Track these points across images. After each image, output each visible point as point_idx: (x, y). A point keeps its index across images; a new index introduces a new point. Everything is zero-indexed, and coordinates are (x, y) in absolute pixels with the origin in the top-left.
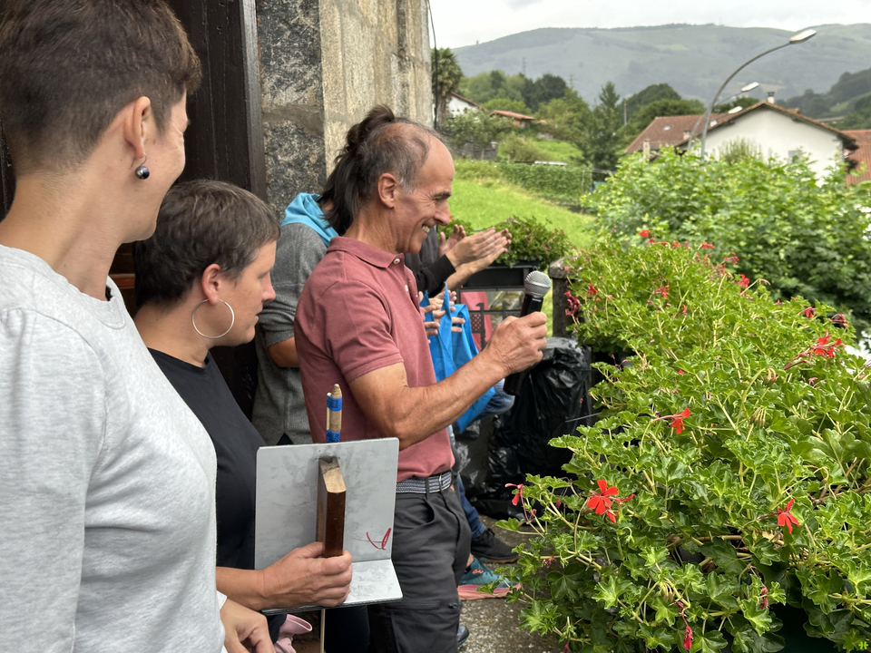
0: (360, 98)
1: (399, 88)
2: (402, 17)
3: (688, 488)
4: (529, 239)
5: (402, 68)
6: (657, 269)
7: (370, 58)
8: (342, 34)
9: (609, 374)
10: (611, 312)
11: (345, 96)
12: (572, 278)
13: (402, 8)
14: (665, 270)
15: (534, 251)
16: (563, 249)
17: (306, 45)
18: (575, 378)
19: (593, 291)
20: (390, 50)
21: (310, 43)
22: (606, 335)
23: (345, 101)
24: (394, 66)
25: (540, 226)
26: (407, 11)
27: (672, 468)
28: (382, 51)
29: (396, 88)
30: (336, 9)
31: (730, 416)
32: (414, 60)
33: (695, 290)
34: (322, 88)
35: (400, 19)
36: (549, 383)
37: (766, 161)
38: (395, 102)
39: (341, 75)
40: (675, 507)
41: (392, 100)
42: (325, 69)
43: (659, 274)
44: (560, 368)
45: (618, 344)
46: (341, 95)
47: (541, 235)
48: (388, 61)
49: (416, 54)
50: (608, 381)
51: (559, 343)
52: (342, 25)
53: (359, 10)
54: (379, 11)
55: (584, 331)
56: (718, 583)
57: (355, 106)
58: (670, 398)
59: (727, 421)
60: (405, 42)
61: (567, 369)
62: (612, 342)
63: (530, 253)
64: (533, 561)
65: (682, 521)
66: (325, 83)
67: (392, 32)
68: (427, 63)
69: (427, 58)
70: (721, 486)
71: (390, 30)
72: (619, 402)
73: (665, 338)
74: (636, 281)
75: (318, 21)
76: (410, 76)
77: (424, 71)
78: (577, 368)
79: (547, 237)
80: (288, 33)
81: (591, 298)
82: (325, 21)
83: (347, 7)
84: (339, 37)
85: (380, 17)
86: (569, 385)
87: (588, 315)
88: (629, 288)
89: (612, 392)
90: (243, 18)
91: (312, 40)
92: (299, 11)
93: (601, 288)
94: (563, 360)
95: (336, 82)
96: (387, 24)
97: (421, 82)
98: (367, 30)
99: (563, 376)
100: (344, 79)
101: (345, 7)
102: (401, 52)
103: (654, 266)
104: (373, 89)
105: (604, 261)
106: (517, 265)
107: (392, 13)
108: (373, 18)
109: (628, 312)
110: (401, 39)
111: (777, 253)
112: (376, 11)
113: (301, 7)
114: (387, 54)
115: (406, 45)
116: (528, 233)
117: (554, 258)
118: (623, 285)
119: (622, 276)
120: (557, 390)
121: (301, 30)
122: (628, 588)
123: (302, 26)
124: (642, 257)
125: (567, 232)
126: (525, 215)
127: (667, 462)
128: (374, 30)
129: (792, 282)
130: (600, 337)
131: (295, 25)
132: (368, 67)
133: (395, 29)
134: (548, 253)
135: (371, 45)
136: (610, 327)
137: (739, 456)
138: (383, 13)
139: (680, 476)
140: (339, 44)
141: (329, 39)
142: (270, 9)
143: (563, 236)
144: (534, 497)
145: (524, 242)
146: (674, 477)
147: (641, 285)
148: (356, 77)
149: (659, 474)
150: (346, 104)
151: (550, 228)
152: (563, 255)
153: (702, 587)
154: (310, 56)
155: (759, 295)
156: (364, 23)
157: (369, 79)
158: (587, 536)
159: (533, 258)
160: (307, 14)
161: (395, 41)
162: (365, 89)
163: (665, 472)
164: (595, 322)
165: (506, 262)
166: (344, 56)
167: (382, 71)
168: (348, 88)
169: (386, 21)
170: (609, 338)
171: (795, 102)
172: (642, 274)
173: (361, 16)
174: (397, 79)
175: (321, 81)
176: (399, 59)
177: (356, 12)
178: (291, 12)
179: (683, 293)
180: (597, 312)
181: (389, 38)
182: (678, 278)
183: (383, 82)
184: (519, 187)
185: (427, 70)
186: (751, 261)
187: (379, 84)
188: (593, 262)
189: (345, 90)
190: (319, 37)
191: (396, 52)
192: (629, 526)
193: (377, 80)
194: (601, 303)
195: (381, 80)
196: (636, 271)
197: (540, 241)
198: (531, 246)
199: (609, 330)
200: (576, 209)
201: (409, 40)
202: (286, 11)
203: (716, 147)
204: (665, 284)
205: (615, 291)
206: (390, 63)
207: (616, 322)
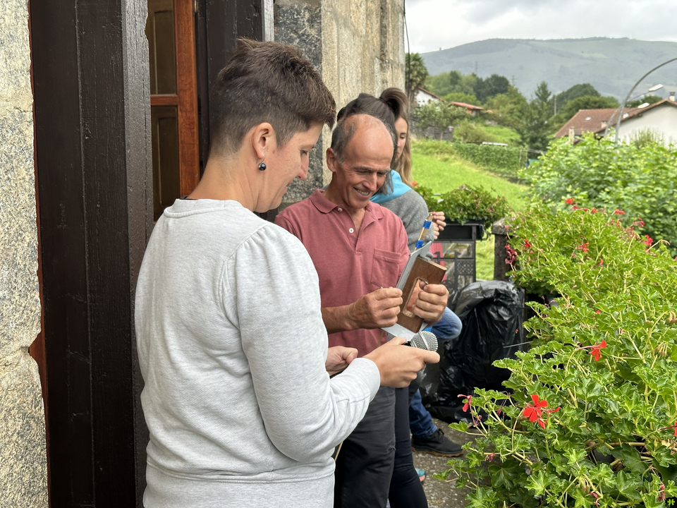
0: (350, 91)
1: (379, 84)
2: (384, 29)
3: (603, 403)
4: (477, 203)
5: (382, 68)
6: (579, 230)
7: (359, 60)
8: (338, 42)
9: (540, 311)
10: (542, 263)
11: (339, 90)
12: (511, 234)
13: (385, 22)
14: (586, 231)
15: (481, 212)
16: (504, 212)
17: (310, 50)
18: (511, 313)
19: (528, 245)
20: (374, 54)
21: (314, 48)
22: (537, 280)
23: (339, 93)
24: (377, 67)
25: (486, 193)
26: (388, 24)
27: (591, 388)
28: (368, 55)
29: (377, 84)
30: (334, 23)
31: (638, 348)
32: (392, 63)
33: (609, 247)
35: (383, 31)
36: (490, 316)
37: (667, 147)
39: (336, 73)
40: (592, 418)
42: (324, 68)
43: (581, 234)
44: (499, 304)
45: (547, 288)
46: (335, 88)
47: (487, 200)
48: (372, 63)
49: (394, 57)
50: (538, 317)
51: (500, 285)
52: (338, 35)
53: (352, 23)
54: (367, 24)
55: (520, 276)
56: (625, 480)
57: (346, 98)
58: (590, 332)
59: (636, 352)
60: (386, 49)
61: (505, 306)
62: (542, 286)
63: (478, 214)
64: (478, 456)
65: (597, 430)
67: (376, 40)
68: (402, 65)
69: (402, 61)
70: (630, 404)
71: (375, 39)
72: (547, 333)
73: (585, 284)
74: (562, 239)
75: (321, 32)
76: (388, 75)
77: (400, 71)
78: (513, 306)
79: (492, 201)
80: (298, 41)
81: (526, 251)
82: (326, 32)
83: (342, 21)
84: (336, 44)
85: (368, 29)
86: (506, 319)
87: (523, 264)
88: (556, 244)
89: (541, 325)
90: (264, 29)
91: (315, 46)
92: (306, 24)
93: (534, 243)
94: (502, 299)
95: (332, 79)
96: (373, 35)
97: (397, 79)
98: (357, 39)
99: (502, 311)
100: (339, 76)
101: (341, 21)
102: (382, 56)
103: (577, 227)
104: (360, 85)
105: (537, 222)
106: (467, 223)
107: (376, 26)
108: (362, 30)
109: (556, 262)
110: (383, 46)
111: (675, 219)
112: (364, 24)
113: (308, 21)
114: (371, 58)
115: (387, 51)
116: (476, 198)
117: (496, 218)
118: (552, 241)
119: (551, 234)
120: (497, 322)
121: (307, 38)
122: (554, 481)
123: (308, 36)
124: (567, 220)
125: (507, 198)
126: (474, 184)
127: (587, 382)
128: (363, 39)
130: (533, 281)
131: (303, 35)
132: (357, 67)
133: (379, 39)
134: (492, 215)
135: (360, 50)
136: (541, 274)
137: (645, 380)
138: (370, 26)
139: (597, 394)
140: (336, 50)
141: (328, 46)
142: (284, 23)
143: (504, 201)
144: (480, 406)
145: (473, 206)
146: (592, 395)
147: (566, 241)
148: (347, 75)
149: (580, 392)
150: (339, 96)
151: (494, 195)
152: (504, 216)
153: (613, 482)
154: (314, 59)
155: (661, 252)
156: (355, 33)
157: (358, 77)
158: (522, 438)
159: (480, 218)
160: (312, 27)
161: (379, 48)
162: (354, 84)
163: (585, 391)
164: (528, 270)
165: (458, 221)
166: (339, 58)
167: (367, 71)
168: (341, 84)
169: (372, 32)
170: (540, 283)
172: (567, 233)
173: (353, 28)
174: (378, 76)
176: (381, 62)
177: (350, 25)
178: (300, 24)
179: (600, 249)
180: (530, 262)
181: (374, 45)
182: (596, 237)
183: (368, 79)
184: (469, 162)
185: (402, 70)
186: (653, 225)
187: (365, 81)
188: (527, 223)
189: (339, 85)
190: (320, 44)
191: (379, 56)
192: (555, 432)
193: (363, 77)
194: (534, 255)
195: (366, 77)
196: (563, 231)
197: (486, 205)
198: (478, 209)
199: (540, 276)
200: (514, 180)
201: (389, 47)
202: (296, 24)
204: (585, 241)
205: (545, 246)
206: (374, 64)
207: (546, 270)
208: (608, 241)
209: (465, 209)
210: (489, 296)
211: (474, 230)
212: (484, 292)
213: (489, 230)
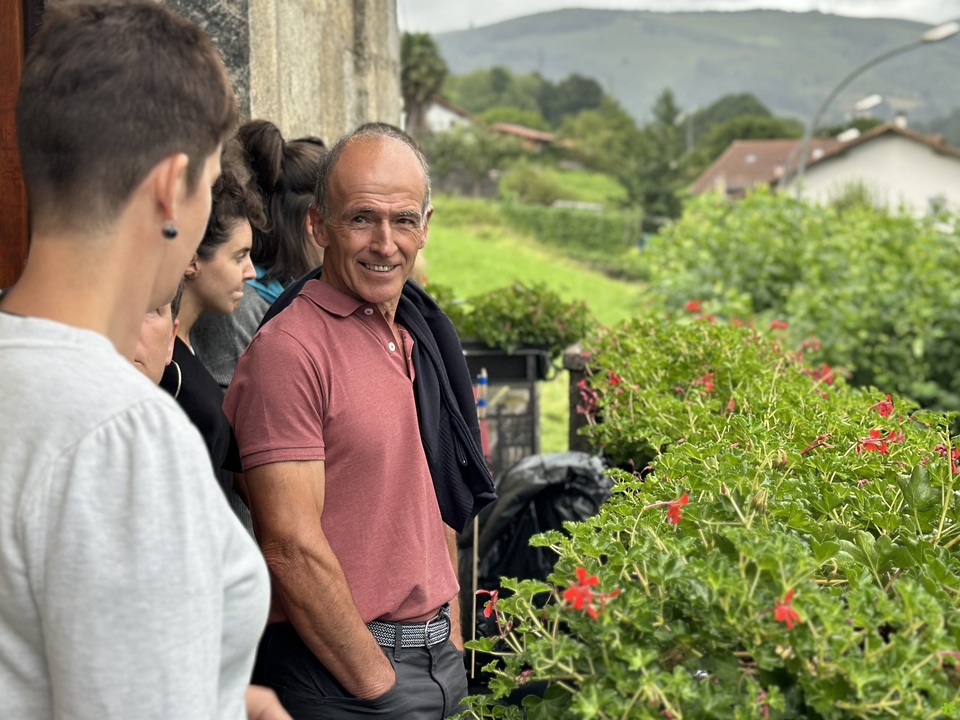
1: (354, 96)
3: (684, 586)
4: (535, 313)
5: (359, 70)
6: (700, 353)
8: (278, 25)
10: (639, 409)
11: (280, 109)
12: (594, 366)
14: (711, 354)
15: (543, 330)
16: (584, 329)
17: (228, 41)
19: (615, 380)
20: (343, 45)
21: (235, 38)
22: (630, 439)
23: (279, 115)
24: (348, 66)
25: (552, 295)
27: (670, 565)
28: (332, 46)
29: (350, 97)
32: (377, 59)
34: (249, 99)
36: (558, 516)
37: (894, 213)
38: (348, 116)
39: (275, 80)
40: (674, 613)
41: (344, 114)
42: (253, 72)
43: (704, 359)
44: (575, 493)
45: (646, 453)
46: (274, 109)
47: (552, 307)
48: (339, 59)
49: (379, 49)
51: (576, 460)
52: (278, 14)
55: (602, 433)
56: (713, 692)
57: (292, 122)
59: (736, 513)
60: (364, 35)
61: (587, 497)
62: (639, 449)
63: (537, 332)
64: (507, 682)
65: (680, 630)
66: (253, 92)
67: (346, 19)
68: (394, 63)
69: (394, 52)
70: (716, 578)
71: (344, 19)
74: (673, 369)
76: (370, 81)
77: (390, 74)
79: (562, 310)
80: (205, 23)
81: (612, 391)
84: (273, 30)
87: (608, 414)
91: (237, 34)
93: (625, 376)
94: (579, 483)
95: (268, 90)
96: (340, 11)
97: (385, 88)
98: (312, 19)
100: (280, 86)
102: (358, 48)
103: (696, 348)
104: (318, 99)
105: (633, 342)
106: (519, 349)
109: (657, 407)
110: (358, 29)
111: (909, 347)
114: (338, 50)
115: (366, 39)
116: (534, 304)
117: (570, 340)
118: (656, 373)
119: (655, 361)
121: (222, 20)
122: (611, 698)
124: (681, 335)
125: (592, 306)
126: (528, 279)
127: (664, 559)
128: (322, 18)
129: (929, 389)
130: (621, 443)
132: (312, 68)
133: (350, 17)
134: (562, 334)
135: (317, 39)
136: (635, 428)
137: (738, 544)
139: (678, 575)
140: (274, 39)
141: (261, 33)
143: (584, 309)
145: (528, 318)
146: (671, 576)
148: (295, 82)
149: (654, 573)
151: (566, 298)
152: (584, 336)
153: (695, 695)
154: (234, 56)
156: (307, 9)
157: (313, 85)
158: (567, 641)
159: (541, 341)
161: (349, 33)
162: (307, 99)
163: (661, 571)
164: (616, 422)
165: (503, 346)
166: (280, 54)
167: (331, 74)
168: (284, 99)
169: (338, 6)
171: (938, 126)
172: (681, 359)
174: (351, 84)
175: (248, 88)
176: (355, 57)
179: (735, 385)
180: (618, 409)
181: (341, 29)
182: (728, 365)
183: (332, 89)
184: (531, 240)
185: (395, 72)
186: (871, 358)
187: (327, 92)
188: (622, 345)
189: (279, 100)
190: (246, 30)
191: (351, 46)
192: (616, 632)
193: (324, 87)
194: (624, 397)
195: (329, 86)
196: (674, 355)
197: (552, 317)
198: (538, 323)
199: (634, 433)
200: (616, 274)
201: (370, 31)
203: (820, 190)
205: (644, 381)
206: (342, 62)
207: (644, 421)
208: (748, 370)
209: (514, 323)
210: (557, 479)
211: (531, 363)
212: (548, 472)
213: (559, 362)
